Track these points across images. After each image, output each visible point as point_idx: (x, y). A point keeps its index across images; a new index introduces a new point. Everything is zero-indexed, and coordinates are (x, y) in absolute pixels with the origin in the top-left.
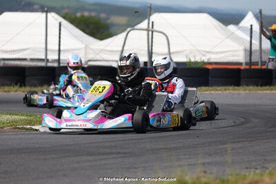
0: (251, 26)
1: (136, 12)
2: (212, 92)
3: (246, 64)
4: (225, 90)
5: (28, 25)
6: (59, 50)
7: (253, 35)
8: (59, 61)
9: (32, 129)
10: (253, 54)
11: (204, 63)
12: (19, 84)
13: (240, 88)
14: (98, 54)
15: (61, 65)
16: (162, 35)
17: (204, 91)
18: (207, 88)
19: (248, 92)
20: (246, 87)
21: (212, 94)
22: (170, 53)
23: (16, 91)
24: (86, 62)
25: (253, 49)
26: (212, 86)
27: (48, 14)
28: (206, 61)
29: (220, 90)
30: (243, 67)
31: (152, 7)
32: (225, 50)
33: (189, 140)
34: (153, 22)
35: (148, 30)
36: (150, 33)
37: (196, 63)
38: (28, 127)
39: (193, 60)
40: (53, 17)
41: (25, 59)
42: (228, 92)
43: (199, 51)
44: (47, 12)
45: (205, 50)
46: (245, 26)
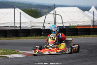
0: (94, 11)
1: (49, 7)
2: (80, 38)
3: (92, 26)
4: (85, 37)
5: (7, 14)
6: (20, 23)
7: (95, 15)
8: (20, 27)
9: (5, 57)
10: (95, 22)
11: (76, 26)
12: (4, 37)
13: (90, 36)
14: (35, 24)
15: (21, 28)
16: (59, 16)
17: (76, 37)
18: (78, 36)
19: (94, 37)
20: (93, 35)
21: (79, 38)
22: (62, 23)
23: (3, 39)
24: (31, 27)
25: (95, 20)
26: (79, 35)
27: (15, 9)
28: (77, 25)
29: (83, 37)
30: (91, 27)
31: (55, 5)
32: (84, 21)
33: (70, 61)
34: (56, 11)
35: (54, 14)
36: (55, 15)
37: (73, 26)
38: (4, 56)
39: (72, 25)
40: (17, 10)
41: (8, 27)
42: (86, 37)
43: (74, 22)
44: (14, 8)
45: (76, 21)
46: (91, 11)
